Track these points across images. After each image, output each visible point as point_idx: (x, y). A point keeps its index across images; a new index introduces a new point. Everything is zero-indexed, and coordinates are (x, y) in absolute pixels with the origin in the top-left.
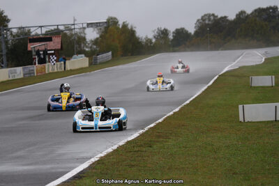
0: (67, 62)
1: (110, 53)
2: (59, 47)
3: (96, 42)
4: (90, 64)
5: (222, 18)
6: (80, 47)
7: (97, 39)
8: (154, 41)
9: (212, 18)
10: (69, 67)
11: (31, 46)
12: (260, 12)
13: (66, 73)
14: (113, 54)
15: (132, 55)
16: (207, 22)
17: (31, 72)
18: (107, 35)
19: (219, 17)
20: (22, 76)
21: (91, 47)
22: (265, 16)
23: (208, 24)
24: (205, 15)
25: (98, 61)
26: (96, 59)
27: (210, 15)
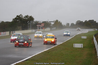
2: (44, 26)
3: (53, 25)
4: (50, 30)
5: (82, 21)
8: (66, 25)
10: (45, 30)
11: (37, 25)
12: (90, 21)
14: (56, 28)
15: (61, 28)
20: (34, 32)
22: (91, 22)
27: (79, 21)
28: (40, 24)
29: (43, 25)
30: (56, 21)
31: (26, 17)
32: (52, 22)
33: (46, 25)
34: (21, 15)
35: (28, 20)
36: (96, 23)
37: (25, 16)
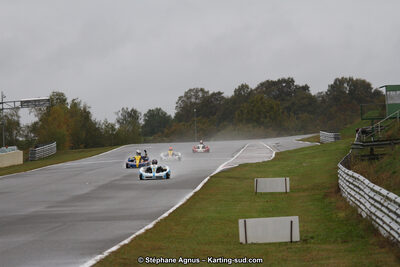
1: (54, 144)
3: (34, 128)
4: (26, 160)
5: (214, 94)
6: (11, 135)
7: (36, 123)
8: (117, 126)
12: (268, 86)
14: (57, 146)
15: (86, 147)
16: (193, 100)
18: (50, 118)
19: (211, 92)
21: (26, 136)
22: (275, 92)
23: (195, 103)
24: (190, 90)
25: (37, 156)
26: (34, 153)
27: (197, 91)
36: (312, 99)
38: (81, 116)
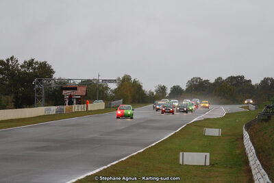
0: (89, 105)
1: (122, 100)
2: (84, 94)
3: (115, 91)
4: (106, 107)
5: (205, 81)
7: (116, 89)
8: (155, 93)
9: (198, 80)
10: (89, 109)
11: (64, 92)
12: (232, 78)
13: (88, 113)
15: (139, 103)
16: (195, 83)
17: (61, 110)
18: (122, 88)
19: (203, 80)
20: (55, 113)
22: (235, 82)
23: (196, 85)
24: (194, 78)
25: (112, 105)
28: (75, 89)
29: (81, 91)
30: (124, 78)
31: (29, 66)
32: (110, 81)
33: (93, 90)
34: (12, 58)
35: (34, 75)
37: (25, 62)
38: (137, 87)
